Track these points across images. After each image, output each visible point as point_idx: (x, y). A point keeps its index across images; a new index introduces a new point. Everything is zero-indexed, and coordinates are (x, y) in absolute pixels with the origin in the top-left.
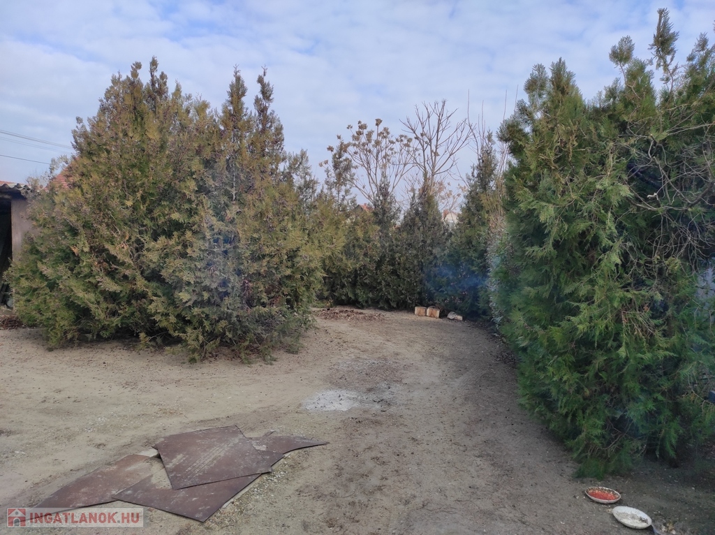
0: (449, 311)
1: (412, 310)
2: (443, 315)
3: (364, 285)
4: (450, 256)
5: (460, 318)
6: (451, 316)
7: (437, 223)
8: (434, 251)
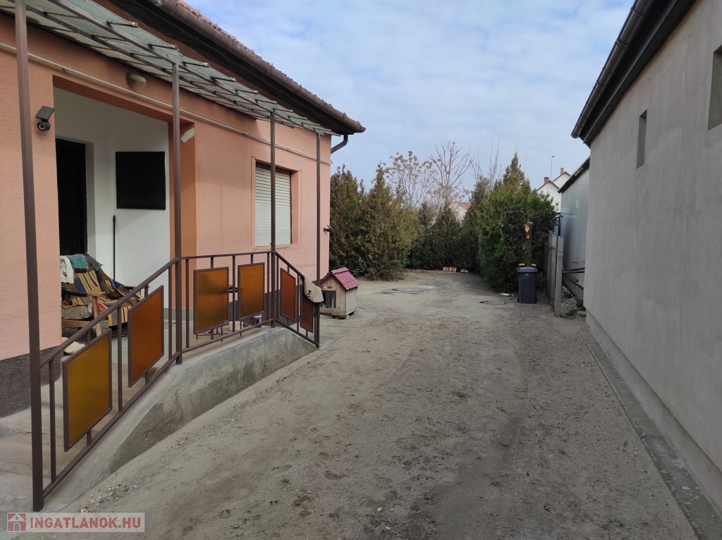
0: (461, 269)
1: (442, 269)
2: (458, 270)
3: (416, 257)
4: (461, 240)
5: (467, 271)
6: (462, 271)
7: (454, 223)
8: (453, 238)
